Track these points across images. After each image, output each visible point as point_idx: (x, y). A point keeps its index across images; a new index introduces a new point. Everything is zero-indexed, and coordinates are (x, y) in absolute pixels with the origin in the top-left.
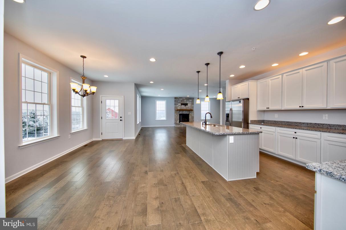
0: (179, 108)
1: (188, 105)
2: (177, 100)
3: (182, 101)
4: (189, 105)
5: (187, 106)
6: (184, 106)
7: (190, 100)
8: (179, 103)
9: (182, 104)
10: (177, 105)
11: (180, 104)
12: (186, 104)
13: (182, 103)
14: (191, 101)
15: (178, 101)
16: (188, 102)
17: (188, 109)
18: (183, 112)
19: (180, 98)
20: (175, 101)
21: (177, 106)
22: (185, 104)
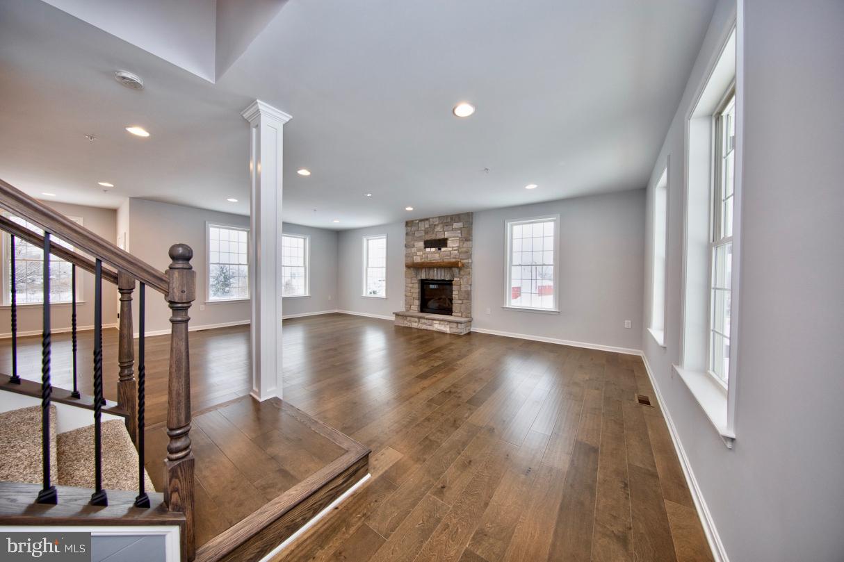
0: (417, 259)
1: (449, 243)
2: (414, 228)
3: (426, 232)
4: (452, 244)
5: (443, 249)
6: (433, 249)
7: (456, 225)
8: (419, 239)
9: (429, 244)
10: (414, 246)
11: (421, 244)
12: (441, 243)
13: (428, 237)
14: (460, 229)
15: (417, 234)
16: (447, 235)
17: (447, 260)
18: (431, 272)
19: (421, 220)
20: (407, 234)
21: (414, 250)
22: (439, 240)
